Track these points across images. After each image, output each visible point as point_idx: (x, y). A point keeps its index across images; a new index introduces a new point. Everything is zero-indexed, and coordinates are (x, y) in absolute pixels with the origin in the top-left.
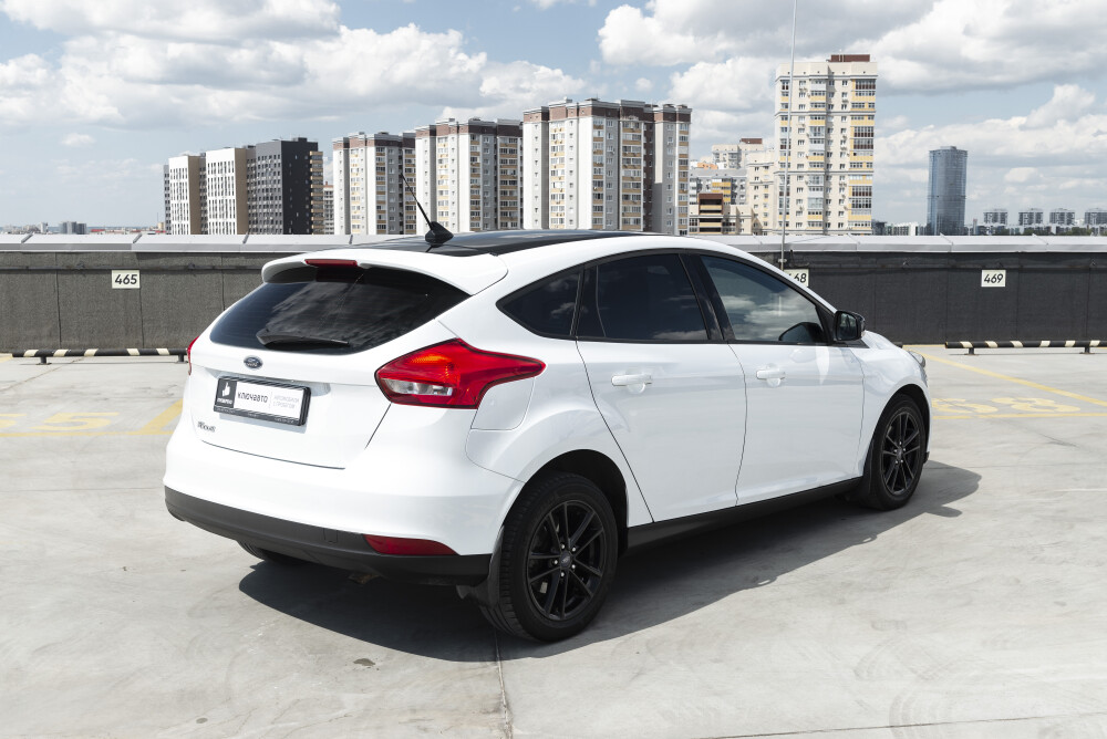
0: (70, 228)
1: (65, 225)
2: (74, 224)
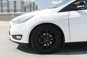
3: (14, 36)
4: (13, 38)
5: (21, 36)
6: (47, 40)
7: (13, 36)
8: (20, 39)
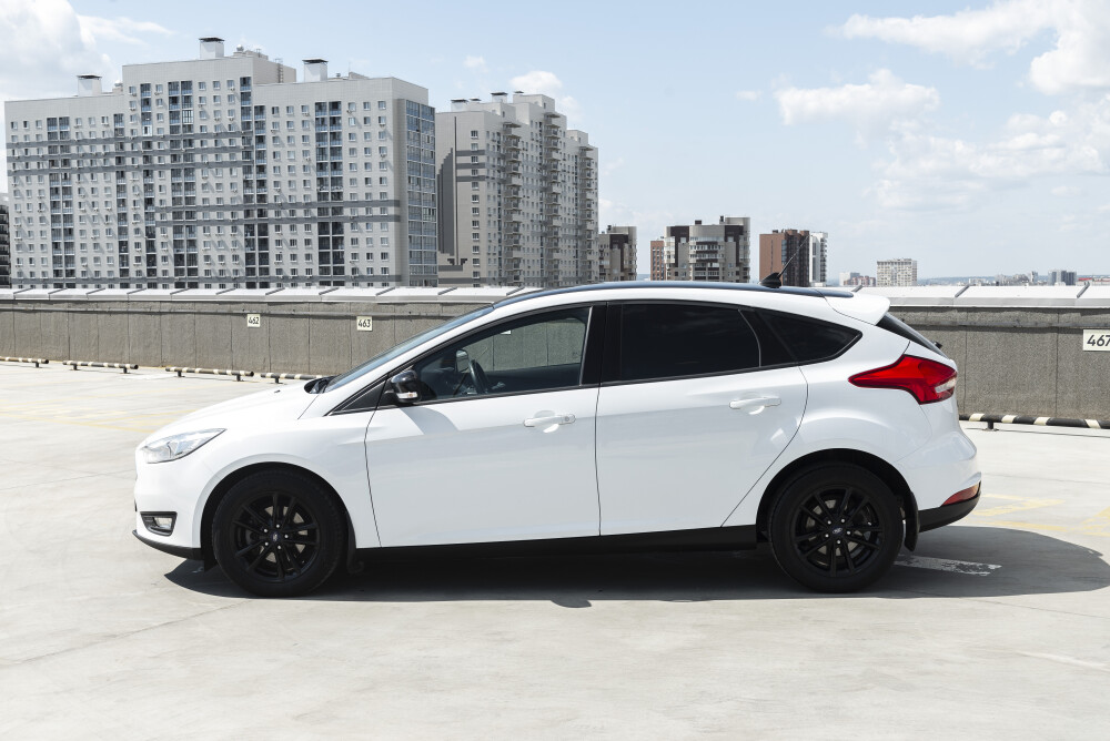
0: (1059, 277)
1: (1054, 274)
2: (1064, 273)
3: (150, 518)
4: (147, 525)
5: (172, 515)
6: (275, 537)
7: (144, 514)
8: (169, 532)
